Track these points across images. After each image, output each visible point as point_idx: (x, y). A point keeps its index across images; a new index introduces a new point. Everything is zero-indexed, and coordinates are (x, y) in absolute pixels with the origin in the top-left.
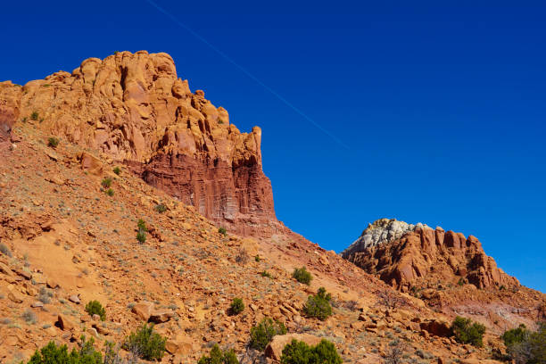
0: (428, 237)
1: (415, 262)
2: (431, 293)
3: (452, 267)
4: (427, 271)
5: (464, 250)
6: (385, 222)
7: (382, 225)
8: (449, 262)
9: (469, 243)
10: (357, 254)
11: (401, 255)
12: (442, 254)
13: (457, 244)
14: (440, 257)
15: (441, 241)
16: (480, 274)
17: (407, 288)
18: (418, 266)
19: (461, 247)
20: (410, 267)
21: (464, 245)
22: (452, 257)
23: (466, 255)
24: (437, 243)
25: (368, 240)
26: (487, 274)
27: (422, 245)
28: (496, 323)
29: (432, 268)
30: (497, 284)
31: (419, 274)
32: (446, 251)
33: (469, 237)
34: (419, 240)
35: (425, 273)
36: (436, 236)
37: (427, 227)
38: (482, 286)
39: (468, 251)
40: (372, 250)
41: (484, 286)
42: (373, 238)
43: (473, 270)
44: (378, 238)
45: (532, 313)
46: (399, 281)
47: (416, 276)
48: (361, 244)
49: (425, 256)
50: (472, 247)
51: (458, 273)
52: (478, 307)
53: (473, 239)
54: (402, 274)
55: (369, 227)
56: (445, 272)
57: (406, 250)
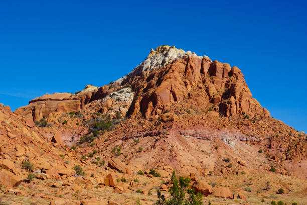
0: (193, 65)
1: (173, 88)
2: (168, 117)
3: (209, 95)
4: (184, 97)
5: (225, 80)
6: (165, 48)
7: (162, 52)
8: (207, 90)
9: (231, 73)
10: (136, 77)
11: (163, 80)
12: (204, 82)
13: (219, 74)
14: (201, 85)
15: (206, 70)
16: (230, 103)
17: (160, 111)
18: (176, 91)
19: (223, 77)
20: (168, 91)
21: (226, 75)
22: (211, 85)
23: (226, 85)
24: (202, 71)
25: (148, 64)
26: (236, 104)
27: (185, 72)
28: (216, 148)
29: (189, 95)
30: (244, 114)
31: (175, 99)
32: (208, 79)
33: (233, 68)
34: (184, 67)
35: (182, 98)
36: (202, 65)
37: (195, 55)
38: (228, 115)
39: (228, 81)
40: (147, 74)
41: (231, 114)
42: (151, 63)
43: (226, 99)
44: (155, 63)
45: (262, 142)
46: (155, 104)
47: (172, 100)
48: (141, 68)
49: (185, 83)
50: (233, 78)
51: (212, 101)
52: (207, 133)
53: (236, 70)
54: (159, 98)
55: (151, 52)
56: (200, 99)
57: (168, 75)
